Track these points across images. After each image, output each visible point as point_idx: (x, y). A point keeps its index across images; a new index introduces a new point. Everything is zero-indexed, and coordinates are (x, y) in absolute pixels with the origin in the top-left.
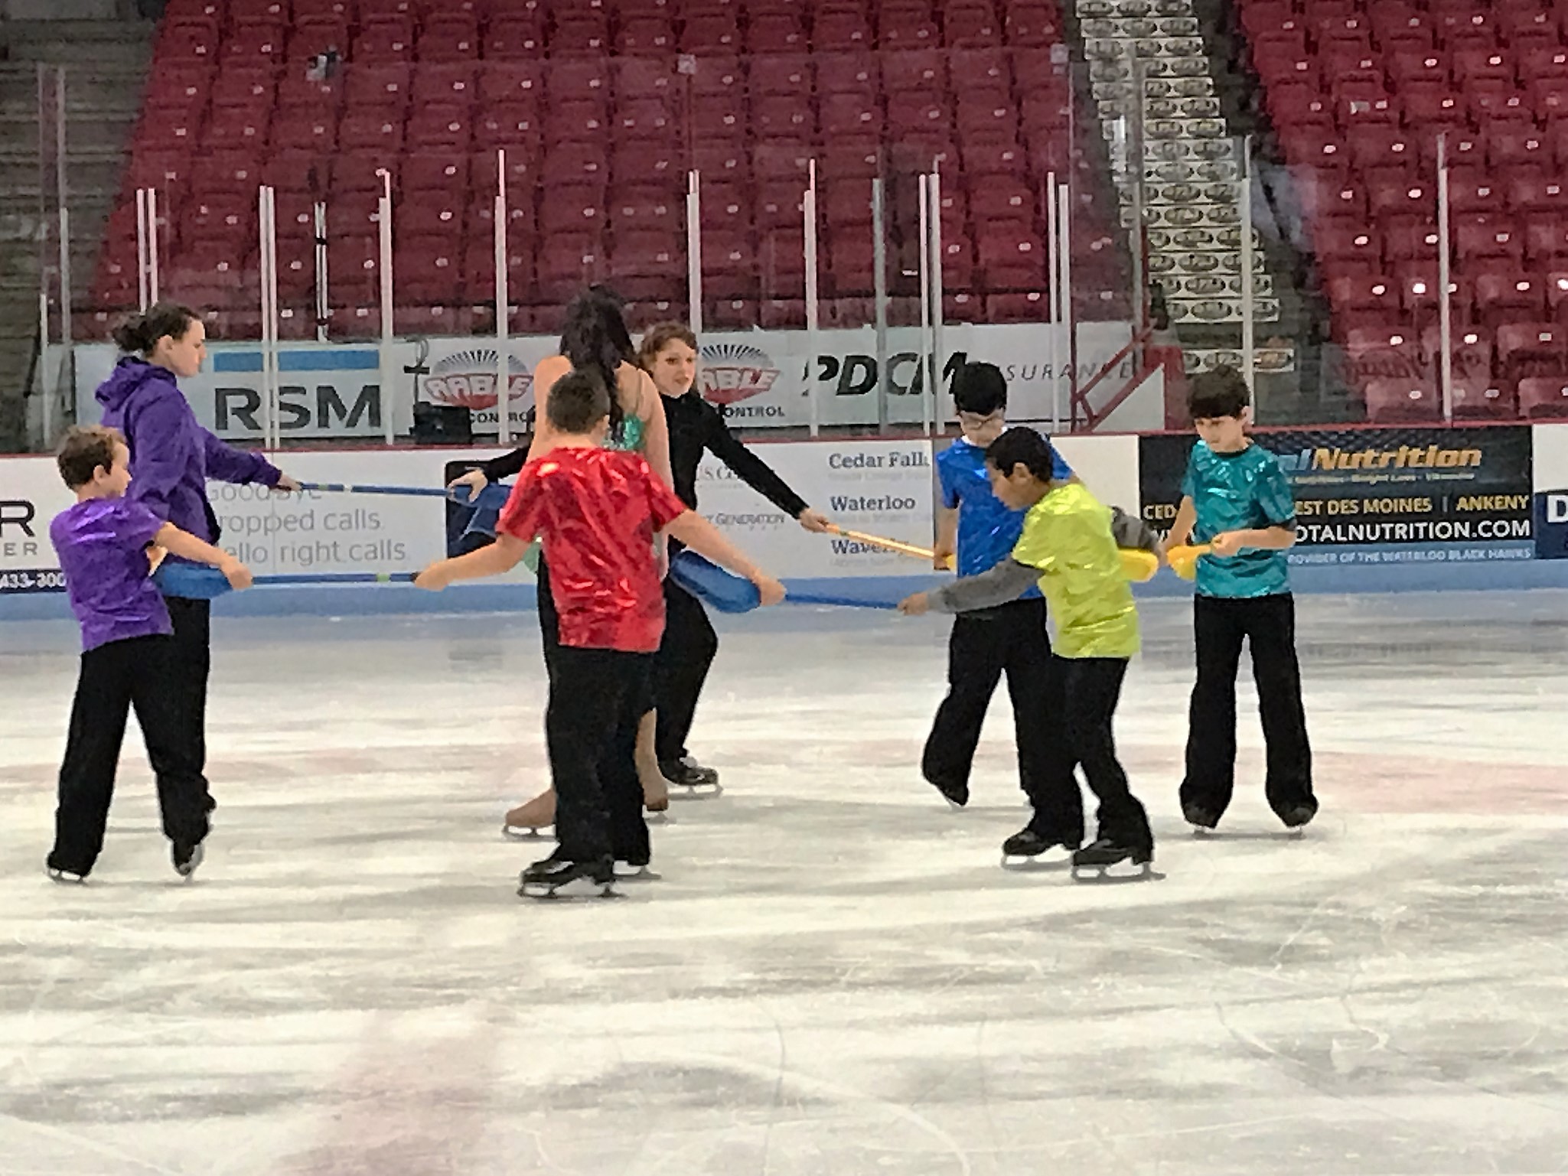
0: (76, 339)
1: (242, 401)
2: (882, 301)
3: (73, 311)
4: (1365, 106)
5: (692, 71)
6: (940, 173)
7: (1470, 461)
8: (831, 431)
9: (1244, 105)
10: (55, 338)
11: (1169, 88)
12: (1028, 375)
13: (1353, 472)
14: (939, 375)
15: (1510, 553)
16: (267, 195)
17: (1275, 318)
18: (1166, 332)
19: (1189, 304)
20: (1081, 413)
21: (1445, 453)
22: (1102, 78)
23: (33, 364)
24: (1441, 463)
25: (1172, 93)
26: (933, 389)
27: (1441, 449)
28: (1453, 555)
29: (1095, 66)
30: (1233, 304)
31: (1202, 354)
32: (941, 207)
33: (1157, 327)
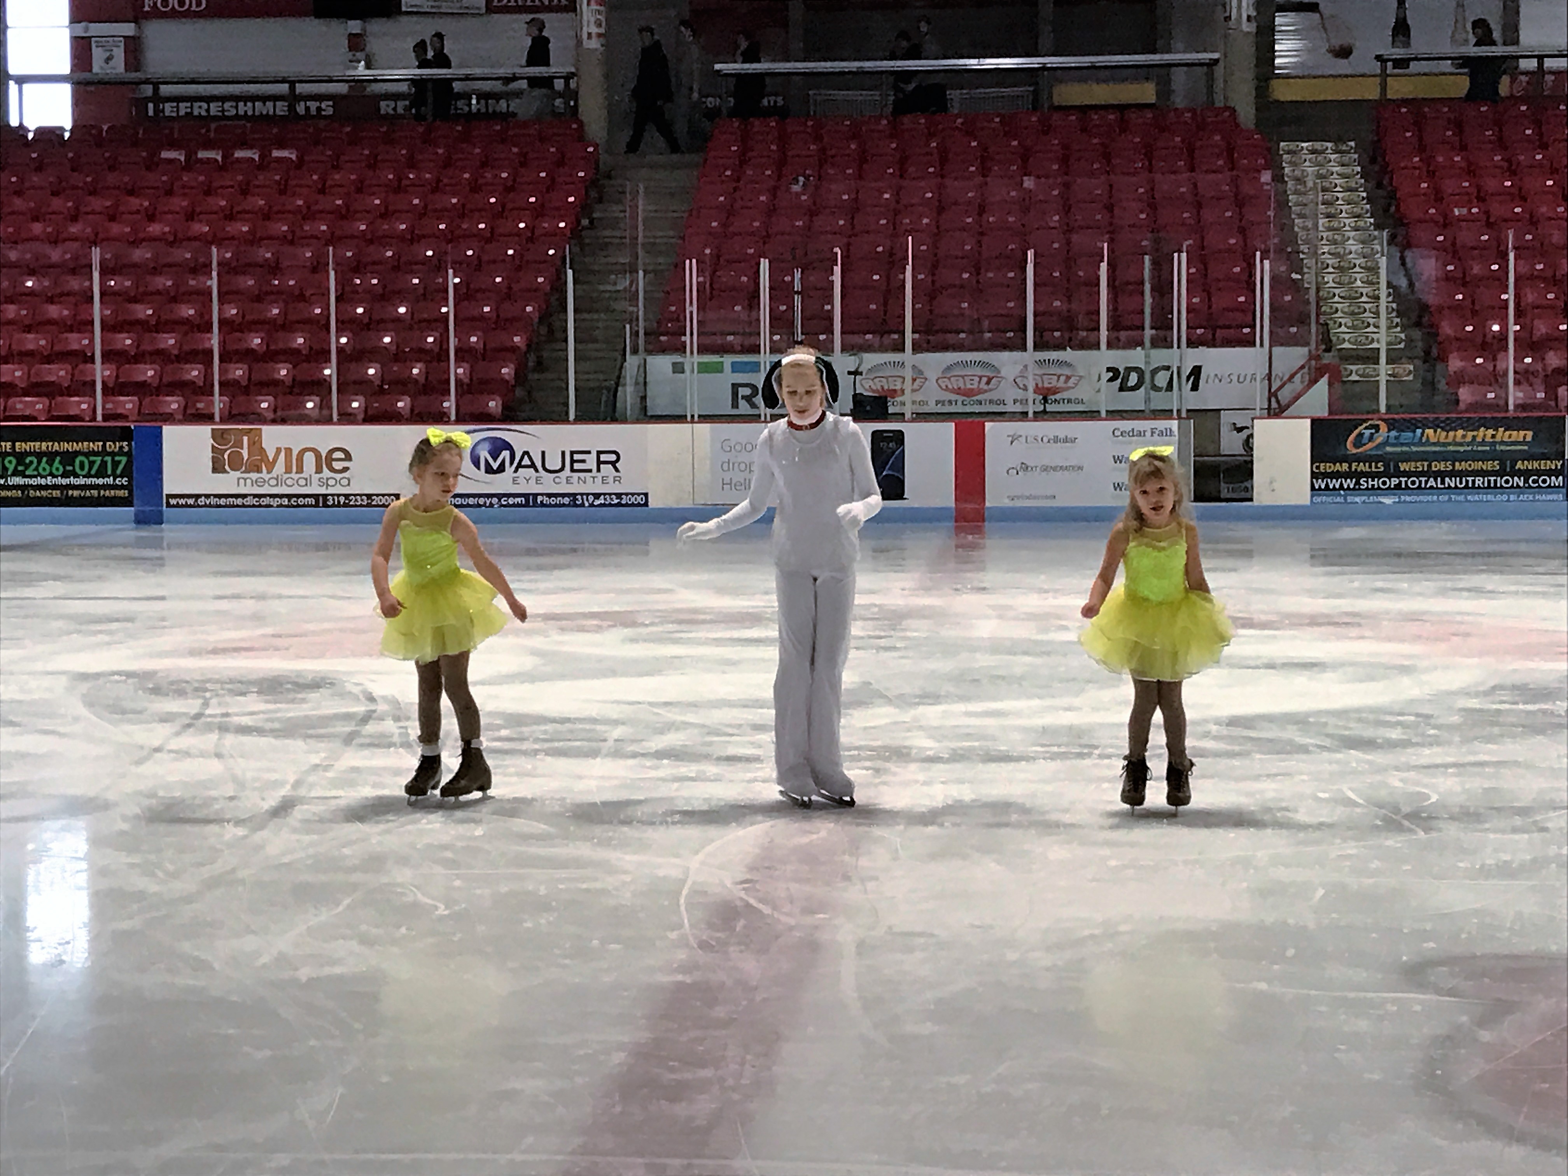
0: (649, 352)
1: (747, 391)
2: (1148, 333)
3: (646, 334)
4: (1465, 211)
5: (1031, 187)
6: (1187, 252)
7: (1524, 438)
8: (1115, 414)
9: (1386, 210)
10: (635, 351)
11: (1338, 199)
12: (1241, 379)
13: (1449, 444)
14: (1184, 378)
15: (1550, 497)
16: (764, 264)
17: (1402, 346)
18: (1331, 354)
19: (1347, 337)
20: (1274, 405)
21: (1508, 433)
22: (1296, 192)
23: (621, 367)
24: (1506, 439)
25: (1340, 202)
26: (1180, 389)
27: (1506, 430)
28: (1512, 497)
29: (1290, 184)
30: (1375, 336)
31: (1353, 368)
32: (1188, 274)
33: (1326, 351)
